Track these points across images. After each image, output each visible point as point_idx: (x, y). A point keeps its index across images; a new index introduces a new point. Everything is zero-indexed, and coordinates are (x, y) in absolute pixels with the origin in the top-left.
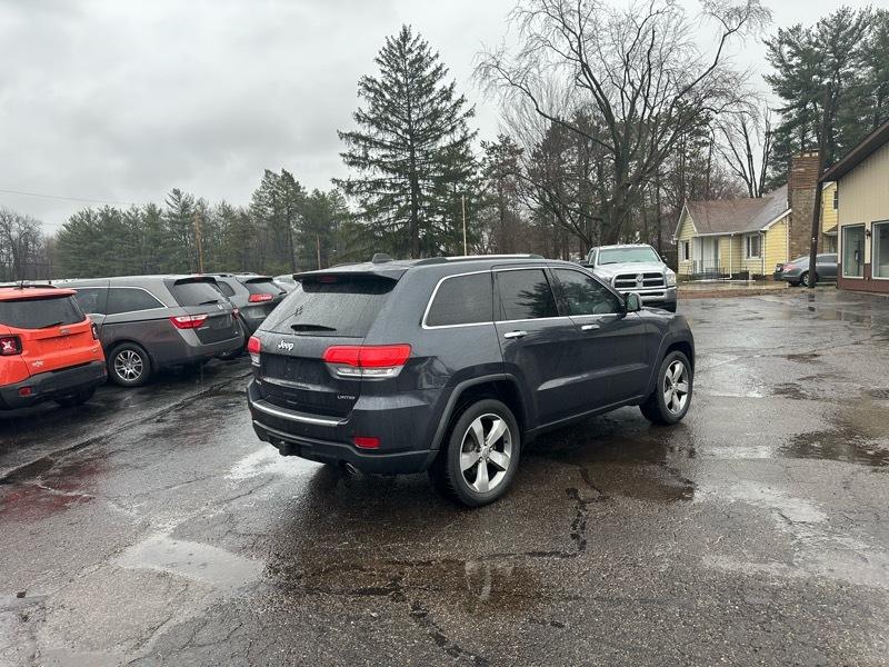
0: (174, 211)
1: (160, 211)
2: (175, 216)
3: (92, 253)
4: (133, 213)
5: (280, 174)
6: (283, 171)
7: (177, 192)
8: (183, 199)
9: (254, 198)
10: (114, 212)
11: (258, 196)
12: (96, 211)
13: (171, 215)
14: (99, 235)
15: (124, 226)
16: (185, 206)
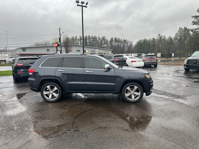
0: (158, 39)
1: (155, 39)
2: (158, 40)
3: (141, 48)
4: (150, 40)
5: (183, 28)
6: (185, 27)
7: (159, 35)
8: (160, 36)
9: (176, 35)
10: (146, 40)
11: (177, 34)
12: (142, 39)
13: (157, 40)
14: (142, 45)
15: (147, 42)
16: (161, 38)
